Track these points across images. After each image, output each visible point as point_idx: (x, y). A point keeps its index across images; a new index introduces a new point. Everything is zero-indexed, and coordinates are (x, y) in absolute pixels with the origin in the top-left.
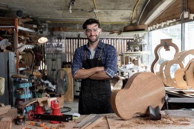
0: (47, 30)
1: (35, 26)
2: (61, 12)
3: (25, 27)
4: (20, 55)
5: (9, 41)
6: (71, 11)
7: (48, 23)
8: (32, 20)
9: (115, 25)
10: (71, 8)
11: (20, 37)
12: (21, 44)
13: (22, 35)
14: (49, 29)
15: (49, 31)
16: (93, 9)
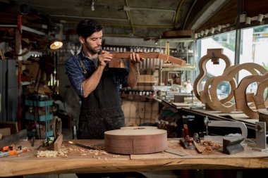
0: (61, 32)
1: (45, 27)
2: (80, 9)
3: (31, 27)
4: (23, 64)
5: (10, 46)
6: (93, 9)
7: (63, 24)
8: (41, 18)
9: (153, 29)
10: (93, 3)
11: (24, 39)
12: (25, 49)
13: (27, 38)
14: (64, 31)
15: (64, 34)
16: (123, 7)
